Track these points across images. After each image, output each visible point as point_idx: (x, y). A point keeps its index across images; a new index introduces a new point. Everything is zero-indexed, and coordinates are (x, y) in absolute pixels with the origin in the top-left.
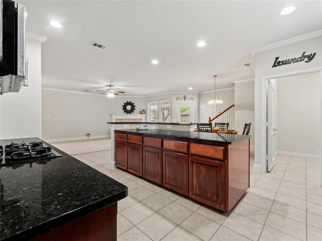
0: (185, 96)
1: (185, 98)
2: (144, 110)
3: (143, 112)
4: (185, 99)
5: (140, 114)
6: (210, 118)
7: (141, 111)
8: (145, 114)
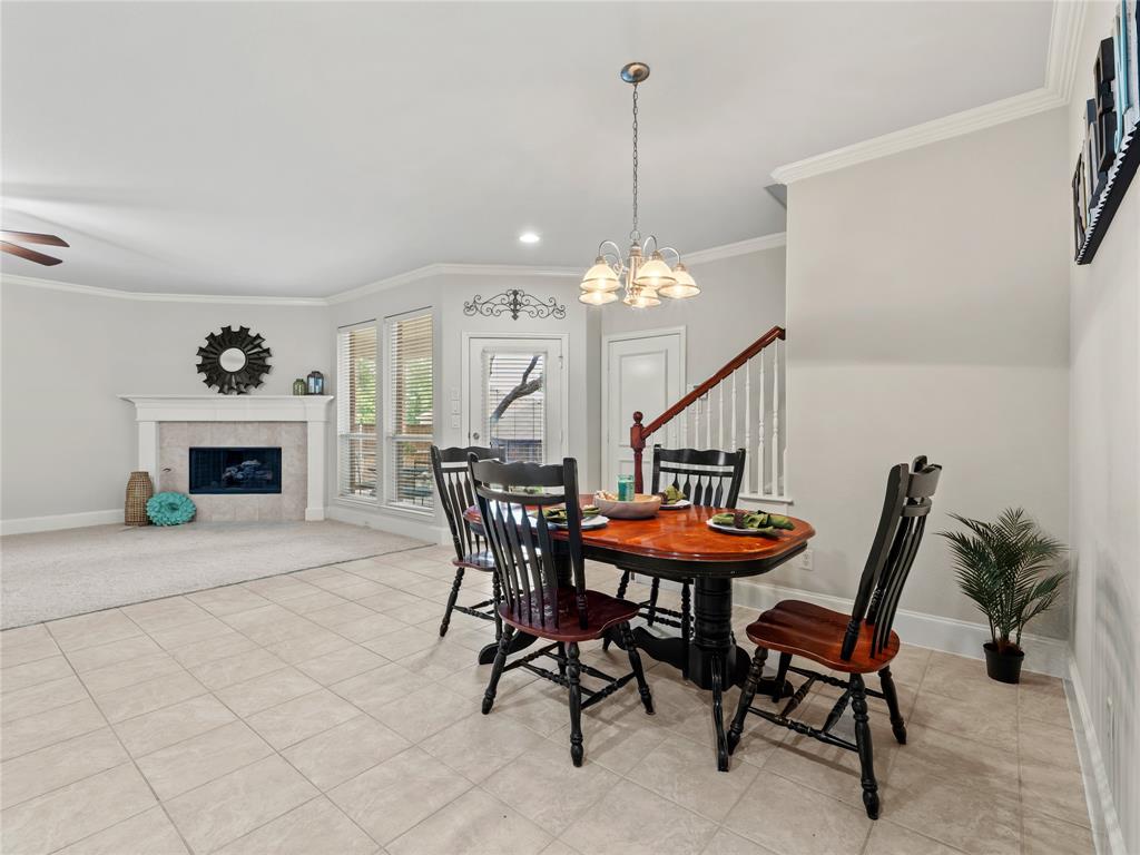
0: (515, 293)
1: (515, 302)
2: (316, 375)
3: (312, 384)
4: (515, 311)
5: (296, 393)
6: (638, 417)
7: (300, 381)
8: (321, 393)
